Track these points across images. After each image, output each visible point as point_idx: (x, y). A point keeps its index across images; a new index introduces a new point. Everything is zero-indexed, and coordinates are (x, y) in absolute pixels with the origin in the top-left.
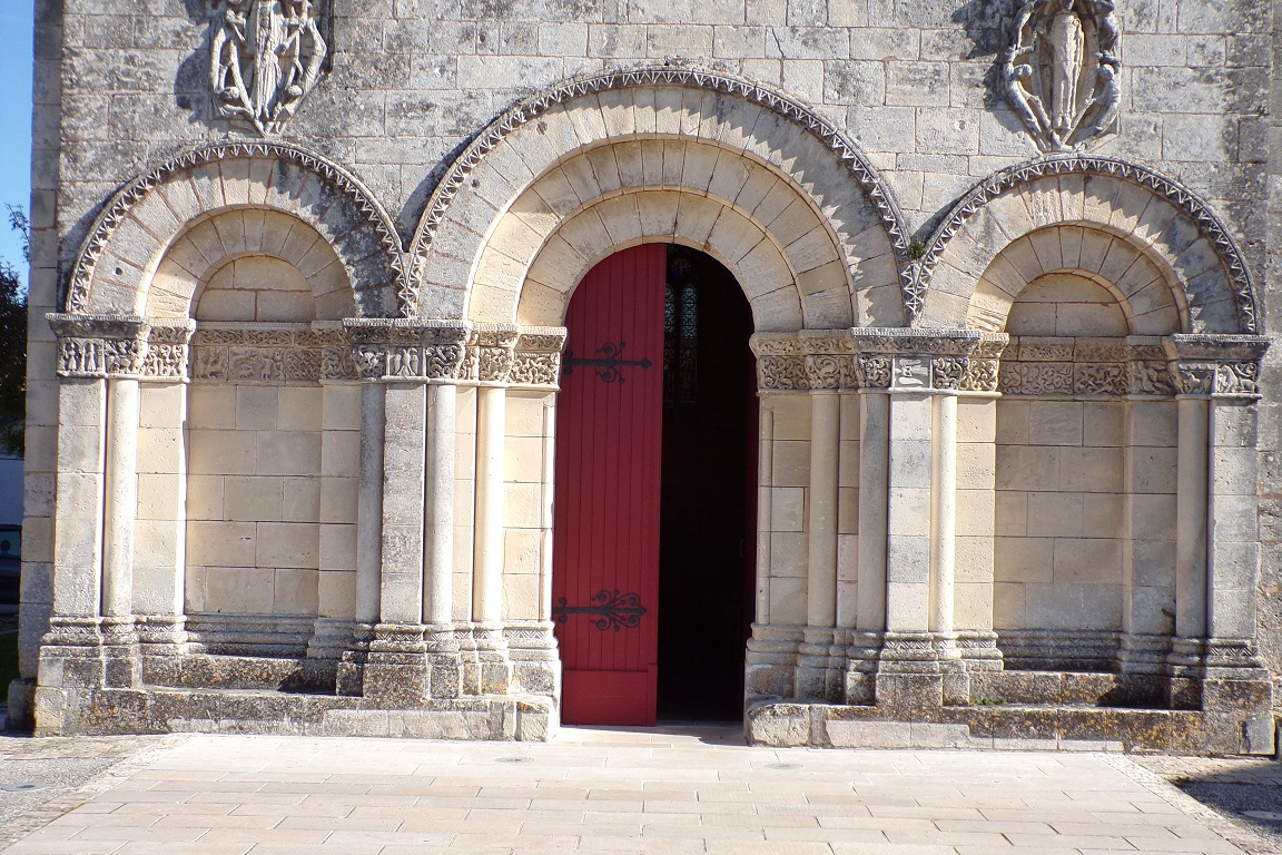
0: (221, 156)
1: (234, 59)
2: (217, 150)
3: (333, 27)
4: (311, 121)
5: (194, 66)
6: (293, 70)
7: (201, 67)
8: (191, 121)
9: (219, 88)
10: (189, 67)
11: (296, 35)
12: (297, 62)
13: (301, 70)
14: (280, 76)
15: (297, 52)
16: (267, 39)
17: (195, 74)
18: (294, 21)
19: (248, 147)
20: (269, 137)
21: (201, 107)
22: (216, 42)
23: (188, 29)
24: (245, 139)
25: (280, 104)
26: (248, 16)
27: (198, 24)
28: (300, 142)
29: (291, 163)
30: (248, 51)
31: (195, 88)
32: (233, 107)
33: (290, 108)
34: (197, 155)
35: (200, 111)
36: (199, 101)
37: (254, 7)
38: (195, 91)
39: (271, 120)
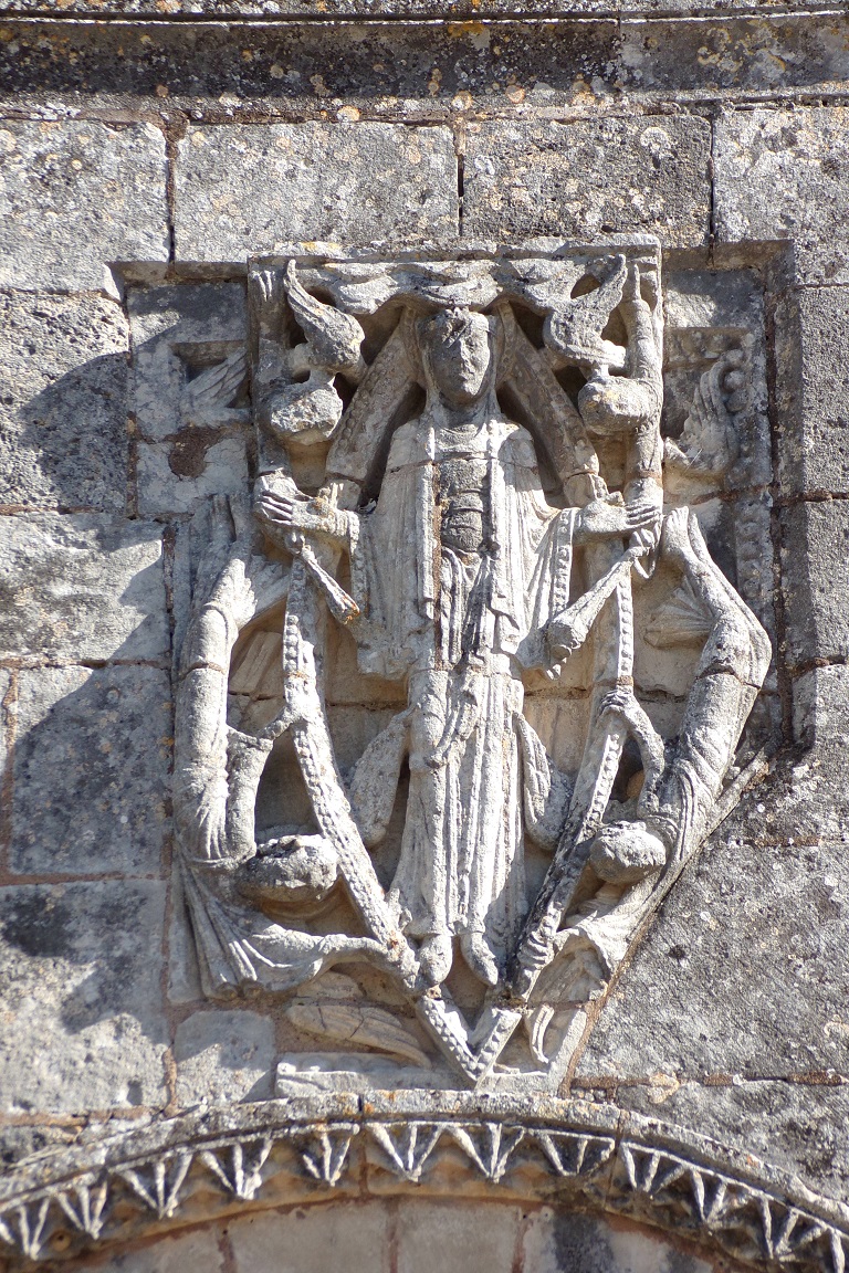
0: (248, 1187)
1: (305, 699)
2: (225, 1156)
3: (802, 544)
4: (714, 1000)
5: (90, 743)
6: (612, 751)
7: (126, 747)
8: (75, 1018)
9: (231, 837)
10: (62, 750)
11: (619, 580)
12: (634, 711)
13: (655, 745)
14: (542, 778)
15: (625, 667)
16: (479, 599)
17: (95, 782)
18: (607, 516)
19: (399, 1135)
20: (500, 1085)
21: (126, 944)
22: (212, 619)
23: (51, 569)
24: (379, 1097)
25: (553, 916)
26: (367, 497)
27: (109, 542)
28: (665, 1110)
29: (624, 1222)
30: (371, 662)
31: (96, 849)
32: (304, 939)
33: (610, 931)
34: (118, 1188)
35: (122, 964)
36: (113, 915)
37: (398, 455)
38: (97, 867)
39: (508, 999)
